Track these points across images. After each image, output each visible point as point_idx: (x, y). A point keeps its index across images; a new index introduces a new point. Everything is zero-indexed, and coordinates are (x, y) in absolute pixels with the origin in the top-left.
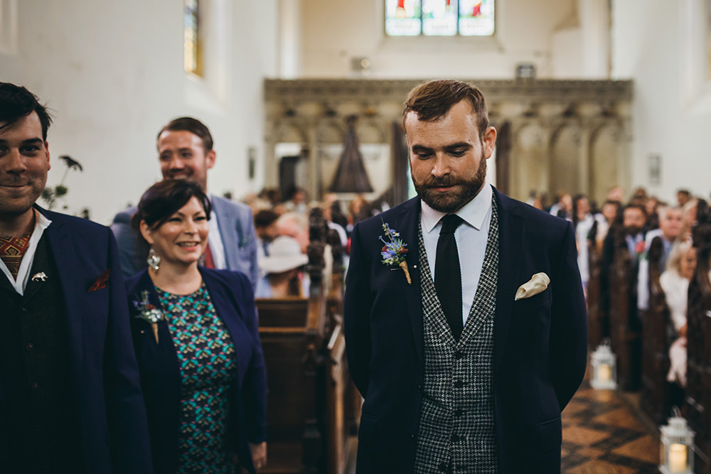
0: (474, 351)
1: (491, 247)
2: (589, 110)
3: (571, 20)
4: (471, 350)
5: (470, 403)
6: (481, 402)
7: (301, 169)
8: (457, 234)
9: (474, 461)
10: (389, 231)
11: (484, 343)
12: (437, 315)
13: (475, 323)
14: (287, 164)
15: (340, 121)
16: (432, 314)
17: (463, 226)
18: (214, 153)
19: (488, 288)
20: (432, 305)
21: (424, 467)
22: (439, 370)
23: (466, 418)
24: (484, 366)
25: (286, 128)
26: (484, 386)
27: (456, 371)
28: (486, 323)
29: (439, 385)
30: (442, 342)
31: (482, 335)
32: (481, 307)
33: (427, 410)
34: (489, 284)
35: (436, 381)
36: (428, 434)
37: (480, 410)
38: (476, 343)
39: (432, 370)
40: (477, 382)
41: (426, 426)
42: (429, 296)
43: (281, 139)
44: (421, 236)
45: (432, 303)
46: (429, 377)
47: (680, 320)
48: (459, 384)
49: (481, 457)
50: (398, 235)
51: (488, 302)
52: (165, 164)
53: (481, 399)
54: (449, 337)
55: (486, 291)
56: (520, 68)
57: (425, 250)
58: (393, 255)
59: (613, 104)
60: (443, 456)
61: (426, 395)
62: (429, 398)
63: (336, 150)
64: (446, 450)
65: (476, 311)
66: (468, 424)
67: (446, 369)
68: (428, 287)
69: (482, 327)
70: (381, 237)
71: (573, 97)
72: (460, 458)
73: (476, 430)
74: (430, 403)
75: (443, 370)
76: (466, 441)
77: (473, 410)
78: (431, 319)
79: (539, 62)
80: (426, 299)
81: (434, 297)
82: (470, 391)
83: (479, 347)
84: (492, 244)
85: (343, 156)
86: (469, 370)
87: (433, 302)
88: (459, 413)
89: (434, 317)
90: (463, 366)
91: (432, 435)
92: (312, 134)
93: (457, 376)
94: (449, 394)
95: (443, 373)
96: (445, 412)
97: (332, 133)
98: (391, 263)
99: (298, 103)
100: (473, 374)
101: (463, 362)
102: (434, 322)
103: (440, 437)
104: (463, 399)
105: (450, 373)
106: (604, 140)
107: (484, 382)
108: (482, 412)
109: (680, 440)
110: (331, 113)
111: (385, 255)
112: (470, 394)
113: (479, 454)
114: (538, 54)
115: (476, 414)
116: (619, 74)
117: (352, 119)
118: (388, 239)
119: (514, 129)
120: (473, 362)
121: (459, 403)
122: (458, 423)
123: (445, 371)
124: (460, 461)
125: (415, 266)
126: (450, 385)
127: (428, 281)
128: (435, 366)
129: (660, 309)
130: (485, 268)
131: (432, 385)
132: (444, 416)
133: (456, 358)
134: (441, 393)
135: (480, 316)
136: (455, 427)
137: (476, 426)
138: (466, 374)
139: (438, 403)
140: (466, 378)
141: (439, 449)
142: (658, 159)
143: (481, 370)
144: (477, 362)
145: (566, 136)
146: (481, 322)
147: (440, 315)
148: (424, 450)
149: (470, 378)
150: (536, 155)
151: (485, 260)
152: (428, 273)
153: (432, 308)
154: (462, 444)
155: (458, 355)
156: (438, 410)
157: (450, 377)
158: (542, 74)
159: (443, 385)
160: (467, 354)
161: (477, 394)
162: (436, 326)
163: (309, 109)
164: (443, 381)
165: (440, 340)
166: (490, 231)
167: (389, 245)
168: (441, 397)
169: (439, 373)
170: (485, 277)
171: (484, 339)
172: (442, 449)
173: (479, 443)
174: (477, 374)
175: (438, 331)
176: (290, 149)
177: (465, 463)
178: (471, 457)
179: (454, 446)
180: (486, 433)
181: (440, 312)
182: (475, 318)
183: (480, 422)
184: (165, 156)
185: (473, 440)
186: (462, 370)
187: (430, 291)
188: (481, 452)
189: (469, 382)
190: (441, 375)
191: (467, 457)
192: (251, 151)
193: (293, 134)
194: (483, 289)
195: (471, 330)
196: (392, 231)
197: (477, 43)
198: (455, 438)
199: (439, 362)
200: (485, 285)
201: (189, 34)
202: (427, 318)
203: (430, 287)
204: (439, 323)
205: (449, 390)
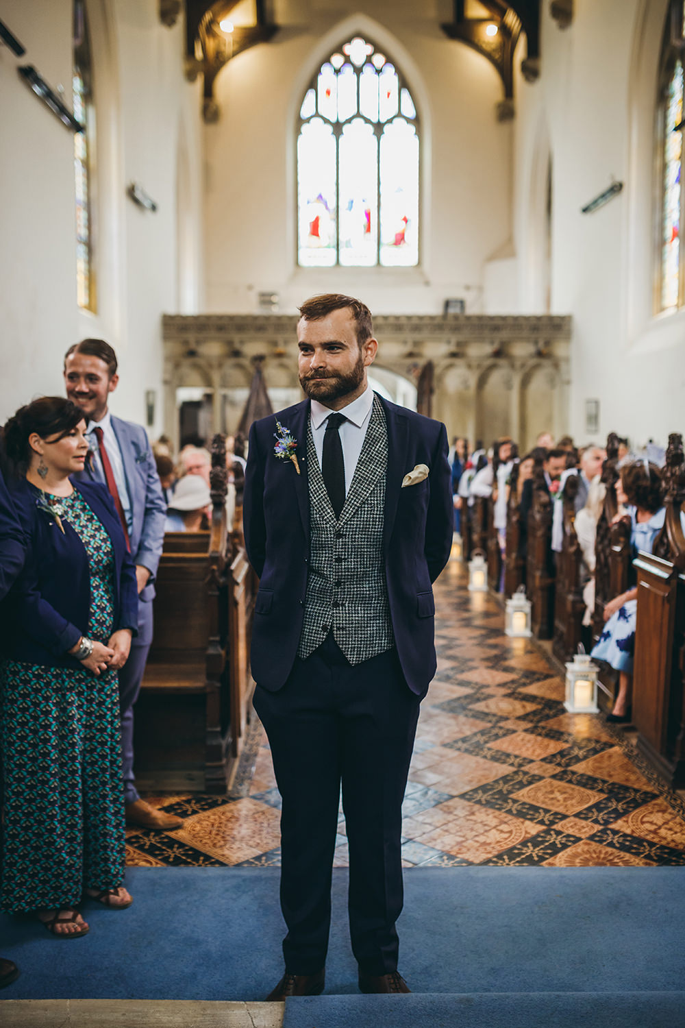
0: (352, 531)
1: (367, 442)
2: (522, 350)
3: (506, 249)
4: (350, 531)
5: (348, 575)
6: (357, 575)
7: (203, 416)
8: (341, 431)
9: (352, 623)
10: (282, 429)
11: (360, 525)
12: (323, 500)
13: (351, 507)
14: (189, 411)
15: (246, 362)
16: (319, 499)
17: (347, 424)
18: (117, 377)
19: (362, 477)
20: (320, 492)
21: (310, 629)
22: (322, 547)
23: (345, 588)
24: (361, 545)
25: (186, 370)
26: (360, 561)
27: (336, 549)
28: (361, 507)
29: (322, 560)
30: (326, 524)
31: (357, 518)
32: (356, 493)
33: (312, 582)
34: (364, 474)
35: (320, 557)
36: (314, 602)
37: (357, 581)
38: (353, 525)
39: (316, 547)
40: (354, 558)
41: (312, 595)
42: (317, 484)
43: (182, 384)
44: (311, 433)
45: (318, 491)
46: (314, 553)
47: (591, 558)
48: (339, 560)
49: (358, 620)
50: (288, 432)
51: (362, 489)
52: (72, 385)
53: (357, 572)
54: (332, 519)
55: (360, 480)
56: (447, 304)
57: (314, 445)
58: (284, 449)
59: (547, 343)
60: (325, 620)
61: (312, 570)
62: (314, 571)
63: (241, 395)
64: (328, 615)
65: (352, 497)
66: (346, 593)
67: (329, 547)
68: (316, 476)
69: (357, 510)
70: (275, 434)
71: (504, 335)
72: (340, 620)
73: (353, 598)
74: (315, 576)
75: (325, 547)
76: (345, 607)
77: (350, 582)
78: (318, 504)
79: (469, 297)
80: (312, 487)
81: (321, 485)
82: (348, 565)
83: (356, 528)
84: (369, 440)
85: (249, 401)
86: (348, 548)
87: (320, 489)
88: (338, 584)
89: (321, 502)
90: (342, 545)
91: (317, 603)
92: (216, 377)
93: (337, 553)
94: (330, 568)
95: (325, 550)
96: (327, 583)
97: (237, 375)
98: (283, 456)
99: (198, 342)
100: (352, 552)
101: (342, 542)
102: (320, 506)
103: (323, 604)
104: (342, 572)
105: (332, 550)
106: (538, 383)
107: (361, 558)
108: (358, 583)
109: (585, 677)
110: (236, 354)
111: (277, 449)
112: (348, 568)
113: (357, 618)
114: (468, 288)
115: (353, 585)
116: (558, 310)
117: (259, 359)
118: (280, 436)
119: (437, 371)
120: (352, 542)
121: (338, 575)
122: (338, 592)
123: (327, 549)
124: (340, 624)
125: (303, 459)
126: (332, 560)
127: (317, 472)
128: (319, 544)
129: (572, 549)
130: (360, 461)
131: (316, 560)
132: (326, 586)
133: (336, 538)
134: (324, 567)
135: (355, 501)
136: (335, 595)
137: (354, 594)
138: (345, 552)
139: (322, 576)
140: (345, 555)
141: (322, 614)
142: (597, 403)
143: (358, 548)
144: (355, 541)
145: (496, 378)
146: (356, 505)
147: (326, 500)
148: (309, 615)
149: (348, 555)
150: (462, 400)
151: (361, 454)
152: (317, 465)
153: (320, 494)
154: (342, 610)
155: (339, 535)
156: (322, 581)
157: (332, 554)
158: (471, 310)
159: (325, 560)
160: (346, 535)
161: (354, 568)
162: (322, 509)
163: (212, 349)
164: (326, 557)
165: (325, 522)
166: (368, 428)
167: (281, 441)
168: (324, 571)
169: (322, 550)
170: (360, 468)
171: (360, 521)
172: (326, 614)
173: (356, 608)
174: (355, 552)
175: (324, 514)
176: (193, 393)
177: (344, 625)
178: (349, 620)
179: (334, 611)
180: (362, 601)
181: (326, 498)
182: (350, 502)
183: (357, 591)
184: (72, 377)
185: (352, 607)
186: (342, 548)
187: (318, 479)
188: (358, 617)
189: (348, 558)
190: (324, 552)
191: (346, 620)
192: (149, 394)
193: (195, 376)
194: (357, 478)
195: (347, 513)
196: (283, 428)
197: (400, 275)
198: (336, 605)
199: (322, 541)
200: (359, 475)
201: (81, 266)
202: (315, 503)
203: (318, 477)
204: (324, 507)
205: (331, 564)
